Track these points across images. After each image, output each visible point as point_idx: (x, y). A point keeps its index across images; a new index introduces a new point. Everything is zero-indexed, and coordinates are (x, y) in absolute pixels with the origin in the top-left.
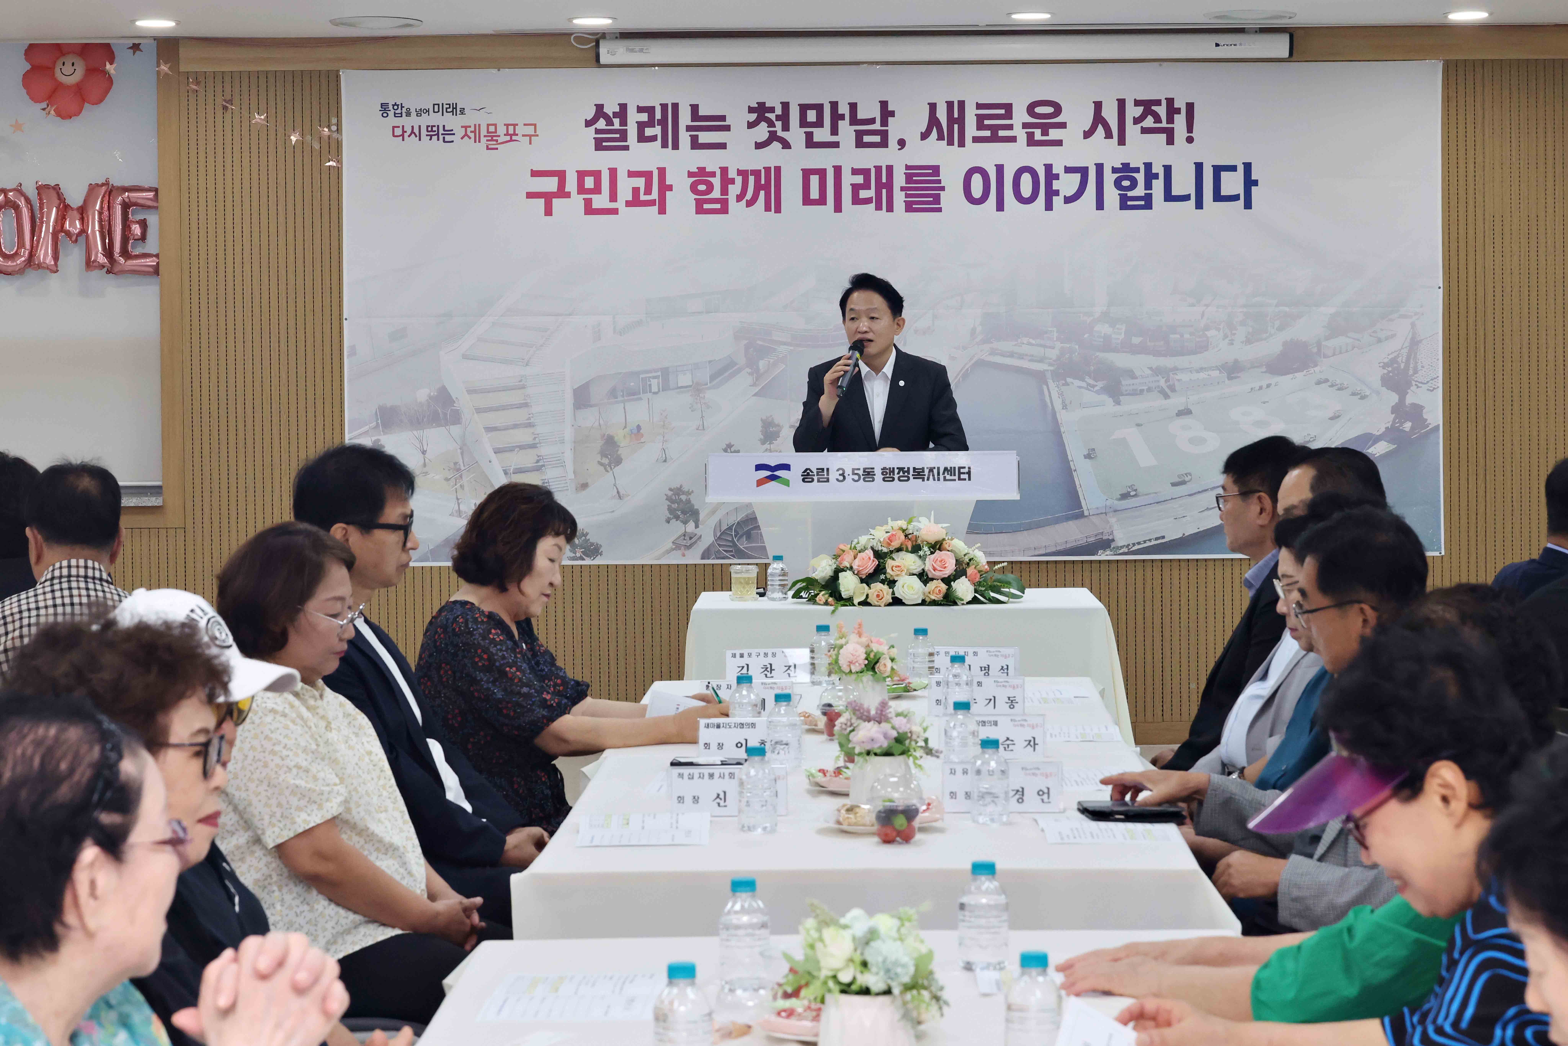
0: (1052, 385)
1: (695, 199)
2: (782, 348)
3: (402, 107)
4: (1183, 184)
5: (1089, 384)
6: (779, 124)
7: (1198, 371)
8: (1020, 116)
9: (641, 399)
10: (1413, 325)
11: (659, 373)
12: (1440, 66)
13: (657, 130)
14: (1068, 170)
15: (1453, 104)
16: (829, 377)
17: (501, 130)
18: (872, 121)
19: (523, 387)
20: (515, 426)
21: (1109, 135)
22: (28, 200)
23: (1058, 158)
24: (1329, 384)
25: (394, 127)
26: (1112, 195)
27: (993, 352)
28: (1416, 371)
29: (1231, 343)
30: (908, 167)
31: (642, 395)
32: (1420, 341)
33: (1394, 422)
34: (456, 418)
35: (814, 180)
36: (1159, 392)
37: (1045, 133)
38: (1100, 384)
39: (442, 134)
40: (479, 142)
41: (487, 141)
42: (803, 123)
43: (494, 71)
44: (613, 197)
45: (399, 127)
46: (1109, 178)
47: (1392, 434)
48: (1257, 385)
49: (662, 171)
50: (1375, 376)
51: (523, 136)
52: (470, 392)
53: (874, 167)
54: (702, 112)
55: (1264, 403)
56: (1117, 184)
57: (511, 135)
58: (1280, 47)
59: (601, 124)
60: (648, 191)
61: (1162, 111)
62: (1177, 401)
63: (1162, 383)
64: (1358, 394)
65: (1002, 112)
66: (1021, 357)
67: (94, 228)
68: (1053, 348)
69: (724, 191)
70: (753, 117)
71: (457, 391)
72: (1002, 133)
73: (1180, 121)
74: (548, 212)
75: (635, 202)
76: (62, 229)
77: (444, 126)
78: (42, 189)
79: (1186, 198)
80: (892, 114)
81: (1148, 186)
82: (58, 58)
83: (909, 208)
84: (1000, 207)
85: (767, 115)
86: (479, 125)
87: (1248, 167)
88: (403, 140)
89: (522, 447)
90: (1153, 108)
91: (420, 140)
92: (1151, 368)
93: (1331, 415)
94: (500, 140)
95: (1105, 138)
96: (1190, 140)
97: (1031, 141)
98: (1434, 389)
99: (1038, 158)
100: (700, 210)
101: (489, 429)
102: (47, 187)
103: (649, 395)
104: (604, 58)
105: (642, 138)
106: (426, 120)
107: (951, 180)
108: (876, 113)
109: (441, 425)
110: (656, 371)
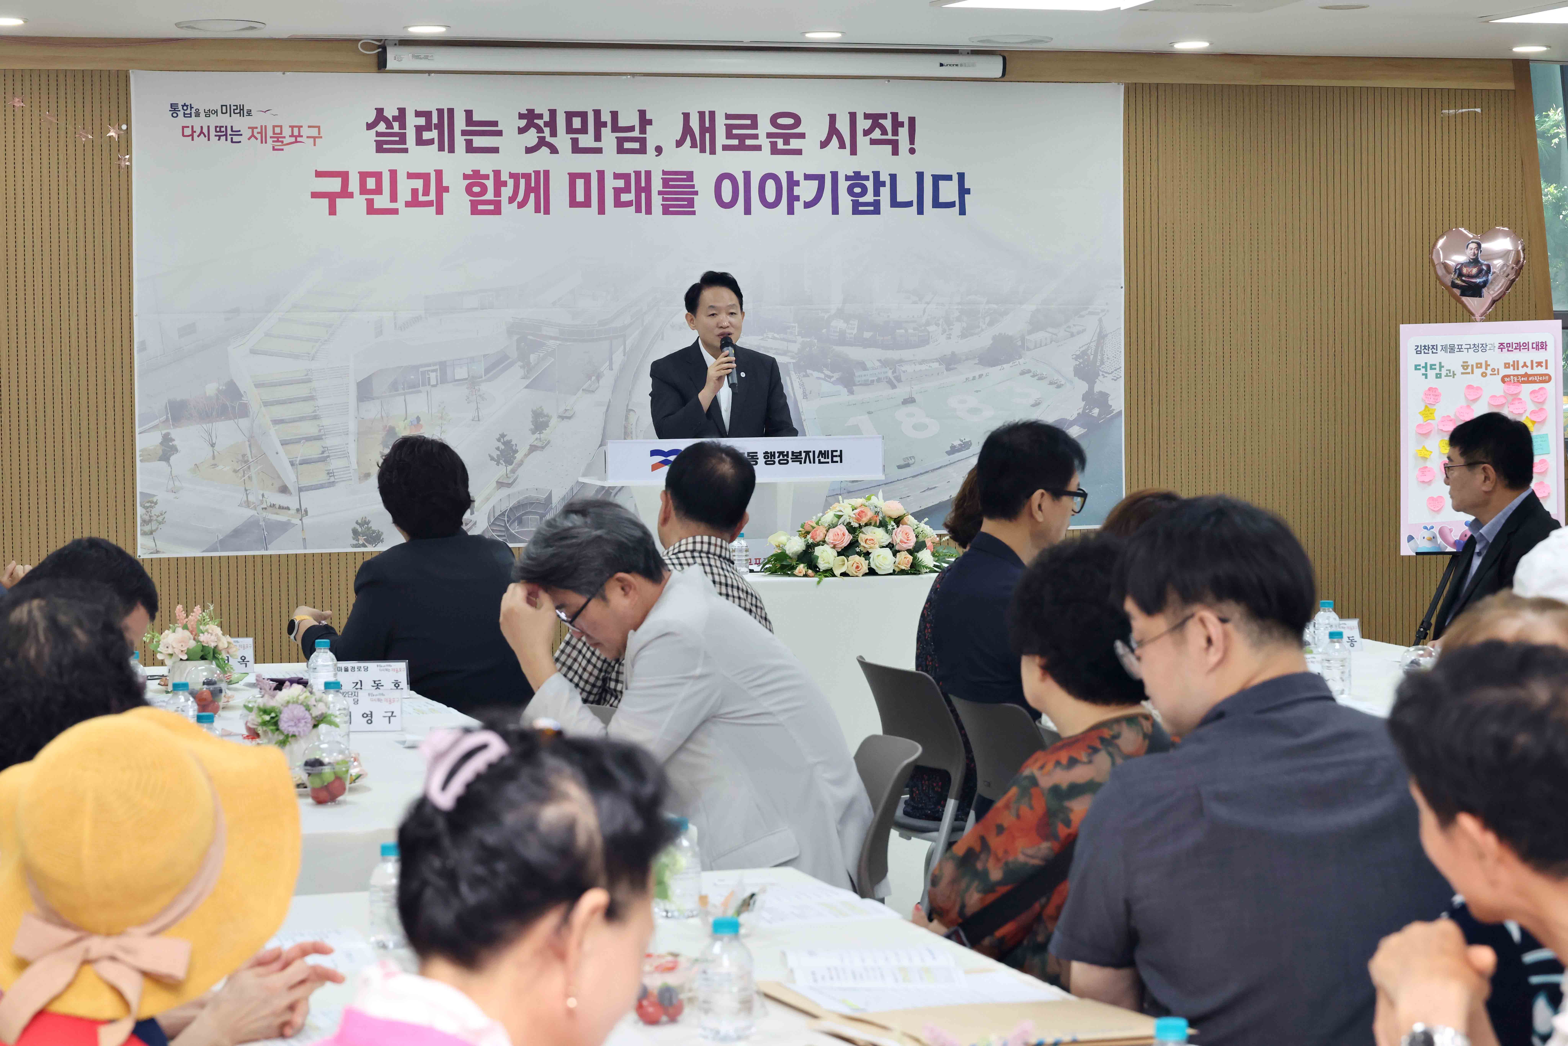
0: (794, 376)
1: (470, 200)
2: (551, 342)
3: (191, 108)
4: (907, 191)
5: (827, 376)
6: (547, 130)
7: (920, 363)
8: (765, 127)
9: (420, 392)
10: (1100, 320)
11: (438, 367)
12: (1122, 88)
13: (433, 134)
14: (808, 177)
15: (1133, 122)
17: (287, 132)
18: (631, 129)
19: (309, 381)
20: (302, 419)
21: (842, 146)
23: (799, 166)
24: (1031, 374)
25: (183, 127)
26: (845, 201)
28: (1102, 363)
29: (949, 338)
30: (665, 173)
31: (421, 388)
32: (1106, 335)
33: (1084, 409)
34: (244, 412)
35: (580, 183)
36: (886, 381)
37: (787, 143)
38: (836, 376)
39: (230, 135)
40: (266, 143)
41: (273, 141)
42: (570, 129)
43: (280, 74)
44: (394, 198)
45: (188, 127)
46: (843, 185)
47: (1083, 418)
48: (971, 376)
49: (439, 173)
50: (1069, 367)
51: (308, 137)
52: (258, 386)
53: (634, 172)
54: (476, 118)
55: (977, 391)
56: (850, 190)
57: (296, 137)
58: (993, 67)
59: (382, 127)
60: (426, 192)
61: (887, 123)
62: (902, 391)
63: (890, 374)
64: (1055, 383)
65: (748, 122)
68: (795, 342)
69: (497, 193)
70: (523, 123)
71: (245, 385)
72: (748, 142)
73: (903, 133)
74: (333, 211)
75: (414, 202)
77: (232, 127)
79: (909, 204)
80: (650, 122)
81: (877, 193)
83: (666, 211)
84: (748, 211)
85: (536, 121)
86: (266, 126)
87: (961, 176)
88: (193, 140)
89: (308, 439)
90: (880, 121)
91: (209, 140)
92: (880, 361)
93: (1033, 402)
94: (286, 141)
95: (839, 148)
96: (912, 151)
97: (775, 151)
98: (1118, 378)
99: (781, 165)
100: (475, 211)
101: (276, 422)
103: (428, 388)
104: (391, 64)
105: (420, 142)
106: (214, 121)
107: (704, 185)
108: (635, 121)
109: (230, 419)
110: (435, 364)
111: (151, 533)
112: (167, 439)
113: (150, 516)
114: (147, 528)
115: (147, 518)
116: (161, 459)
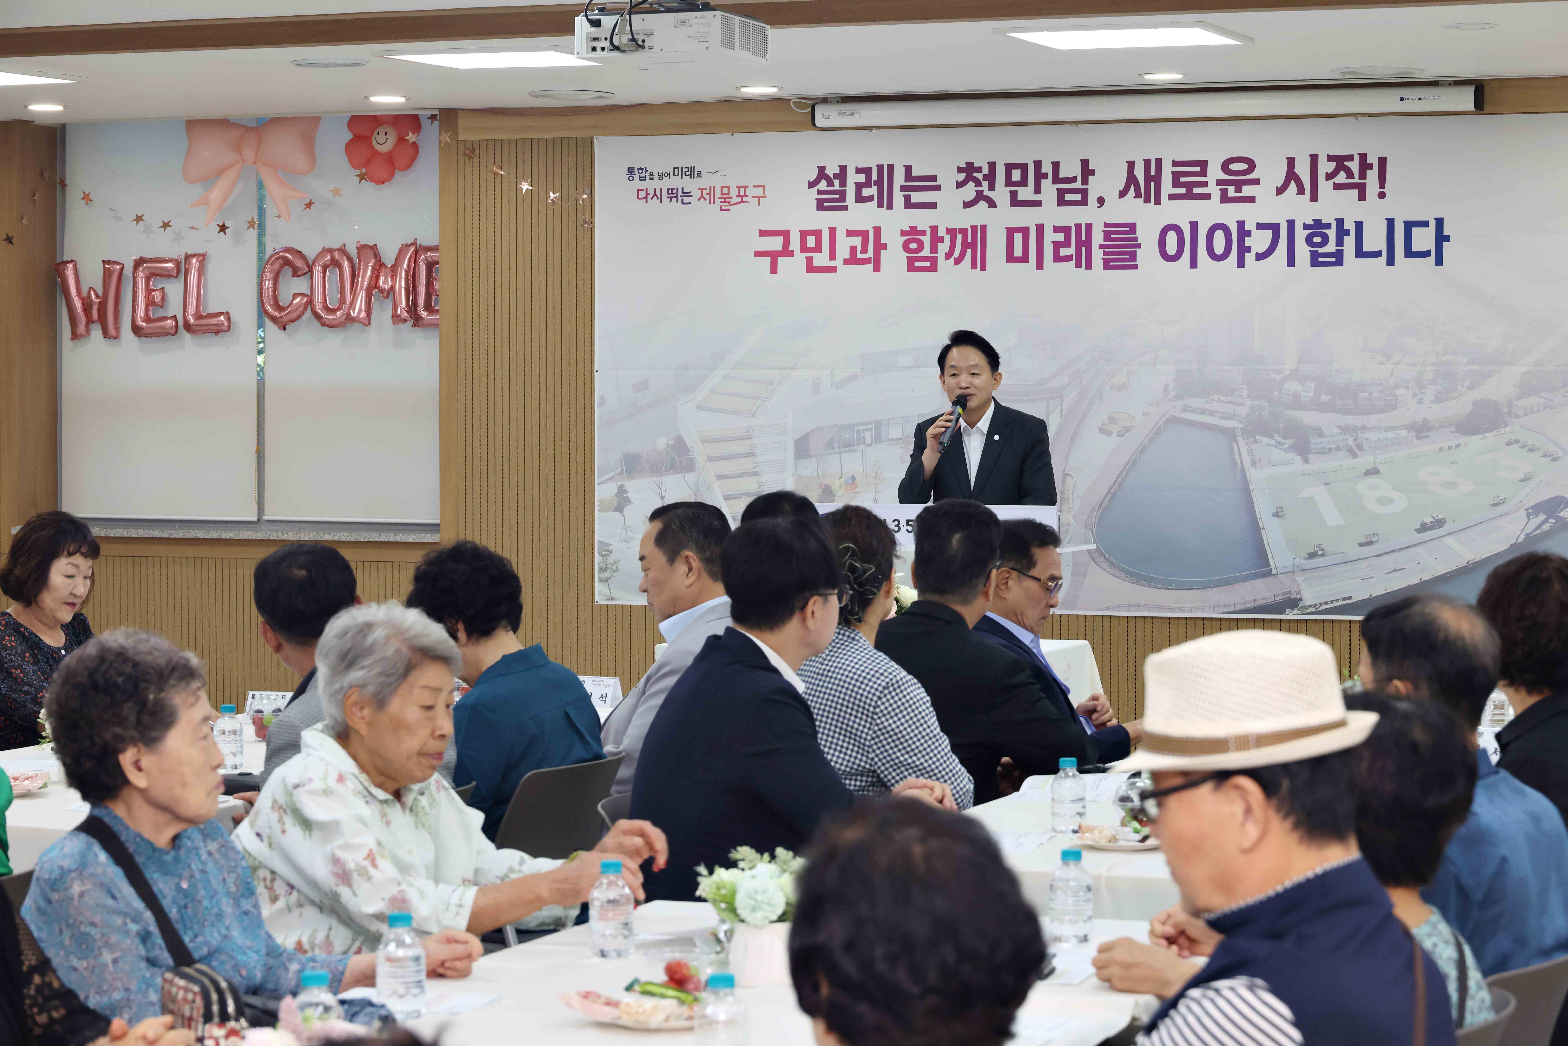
0: (1241, 442)
1: (907, 257)
3: (646, 171)
4: (1375, 240)
5: (1278, 442)
6: (985, 184)
7: (1386, 430)
8: (1215, 173)
9: (855, 450)
11: (872, 426)
13: (873, 191)
14: (1260, 227)
16: (931, 431)
17: (734, 192)
18: (1073, 180)
19: (750, 438)
20: (742, 475)
21: (1301, 191)
22: (350, 260)
23: (1251, 215)
24: (1520, 445)
25: (639, 190)
26: (1303, 251)
27: (1185, 409)
29: (1420, 402)
30: (1106, 225)
31: (856, 447)
34: (690, 466)
35: (1018, 238)
36: (1347, 450)
37: (1239, 190)
38: (1289, 442)
39: (681, 196)
40: (714, 203)
41: (721, 202)
42: (1009, 182)
43: (729, 135)
44: (833, 256)
45: (643, 190)
46: (1301, 234)
48: (1445, 445)
49: (877, 230)
50: (1566, 437)
51: (753, 197)
52: (703, 441)
53: (1075, 225)
54: (915, 173)
55: (1453, 463)
56: (1309, 240)
57: (742, 197)
58: (1466, 99)
59: (823, 185)
60: (864, 250)
61: (1354, 166)
62: (1365, 461)
63: (1351, 441)
64: (1550, 456)
65: (1197, 169)
66: (1212, 413)
67: (401, 284)
68: (1243, 405)
69: (934, 249)
70: (962, 177)
71: (692, 440)
72: (1196, 190)
73: (1372, 175)
74: (774, 270)
75: (852, 260)
76: (376, 286)
77: (683, 188)
78: (361, 248)
79: (1378, 254)
80: (1092, 172)
81: (1340, 242)
82: (375, 129)
83: (1107, 265)
84: (1194, 264)
85: (975, 175)
86: (714, 187)
87: (1440, 222)
88: (647, 202)
90: (1346, 163)
91: (661, 202)
92: (1339, 427)
93: (1522, 476)
94: (733, 201)
95: (1297, 194)
96: (1382, 195)
97: (1225, 198)
99: (1230, 215)
100: (911, 268)
101: (720, 477)
102: (365, 247)
103: (863, 447)
104: (820, 122)
105: (860, 199)
106: (667, 183)
107: (1148, 237)
108: (1077, 172)
109: (678, 473)
110: (870, 423)
111: (607, 581)
112: (621, 491)
113: (606, 565)
114: (603, 576)
115: (604, 565)
116: (616, 510)
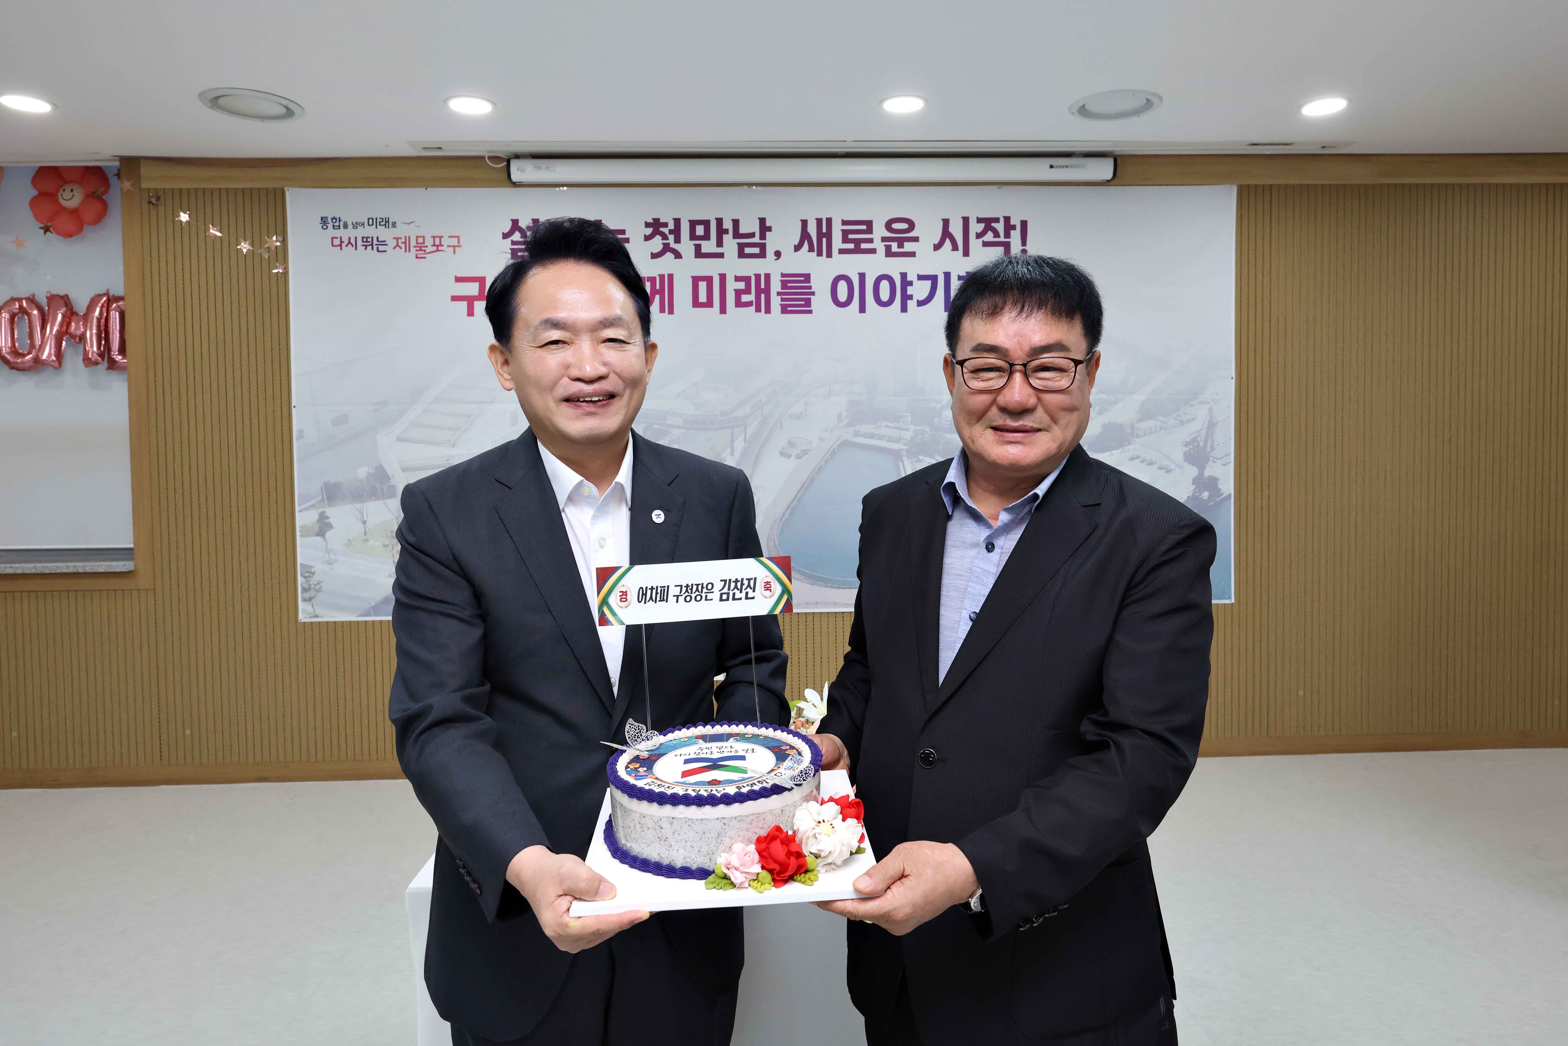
0: (907, 462)
2: (676, 431)
3: (340, 220)
6: (671, 238)
8: (880, 230)
10: (1210, 409)
12: (1234, 190)
14: (921, 278)
15: (1245, 222)
17: (429, 242)
18: (752, 235)
21: (955, 248)
22: (39, 308)
23: (912, 268)
24: (1141, 459)
25: (333, 238)
27: (857, 434)
28: (1213, 449)
30: (783, 275)
32: (1216, 424)
33: (1194, 492)
34: (392, 493)
35: (703, 286)
37: (901, 246)
39: (376, 245)
40: (409, 251)
41: (417, 250)
42: (693, 236)
43: (423, 189)
45: (337, 238)
47: (1193, 501)
50: (1178, 454)
51: (448, 246)
52: (404, 470)
53: (754, 275)
57: (437, 246)
58: (1104, 170)
59: (517, 236)
61: (1000, 227)
64: (1164, 468)
65: (864, 227)
66: (880, 437)
67: (92, 332)
68: (907, 430)
70: (649, 231)
71: (393, 469)
72: (864, 246)
73: (1016, 235)
74: (471, 313)
76: (66, 333)
77: (378, 238)
78: (51, 298)
80: (769, 229)
82: (61, 186)
83: (784, 310)
84: (862, 309)
85: (661, 229)
86: (409, 237)
88: (341, 249)
90: (993, 225)
91: (356, 249)
94: (428, 250)
95: (952, 250)
97: (889, 253)
98: (1227, 464)
99: (895, 267)
102: (55, 296)
104: (515, 177)
106: (361, 232)
107: (821, 286)
108: (756, 228)
109: (379, 499)
111: (310, 600)
112: (323, 517)
113: (309, 585)
114: (307, 595)
115: (306, 586)
116: (318, 534)
